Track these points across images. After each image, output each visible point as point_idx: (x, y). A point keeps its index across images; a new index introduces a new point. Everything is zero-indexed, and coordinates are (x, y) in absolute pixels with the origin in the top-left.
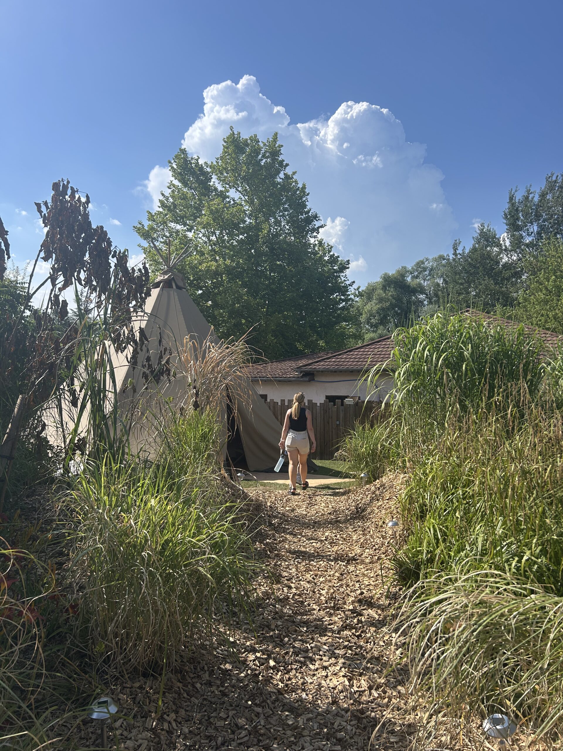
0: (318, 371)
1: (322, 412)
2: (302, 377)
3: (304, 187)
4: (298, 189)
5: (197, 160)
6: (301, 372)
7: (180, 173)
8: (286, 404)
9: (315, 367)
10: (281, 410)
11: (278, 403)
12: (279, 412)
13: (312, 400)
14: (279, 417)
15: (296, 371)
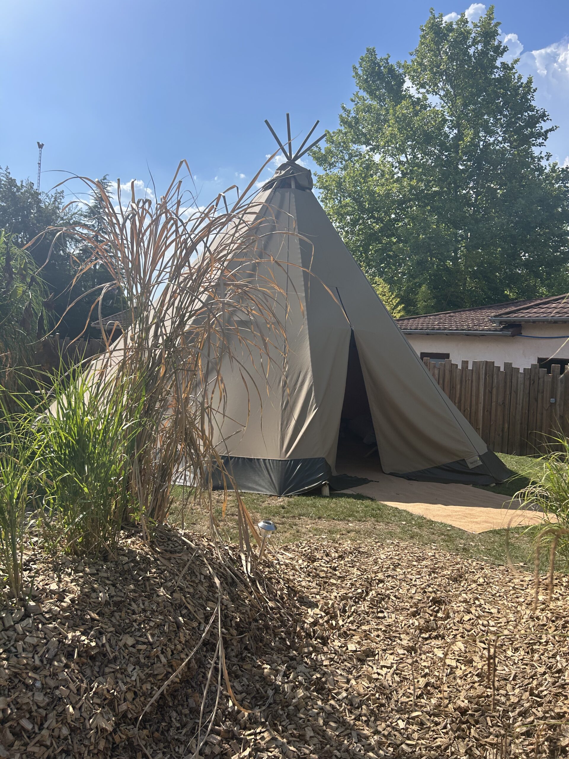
0: (527, 322)
1: (527, 383)
2: (501, 330)
3: (530, 82)
4: (521, 86)
5: (387, 59)
6: (501, 323)
7: (366, 81)
8: (470, 367)
9: (523, 315)
10: (462, 377)
11: (457, 365)
12: (458, 379)
13: (511, 364)
14: (458, 387)
15: (494, 322)
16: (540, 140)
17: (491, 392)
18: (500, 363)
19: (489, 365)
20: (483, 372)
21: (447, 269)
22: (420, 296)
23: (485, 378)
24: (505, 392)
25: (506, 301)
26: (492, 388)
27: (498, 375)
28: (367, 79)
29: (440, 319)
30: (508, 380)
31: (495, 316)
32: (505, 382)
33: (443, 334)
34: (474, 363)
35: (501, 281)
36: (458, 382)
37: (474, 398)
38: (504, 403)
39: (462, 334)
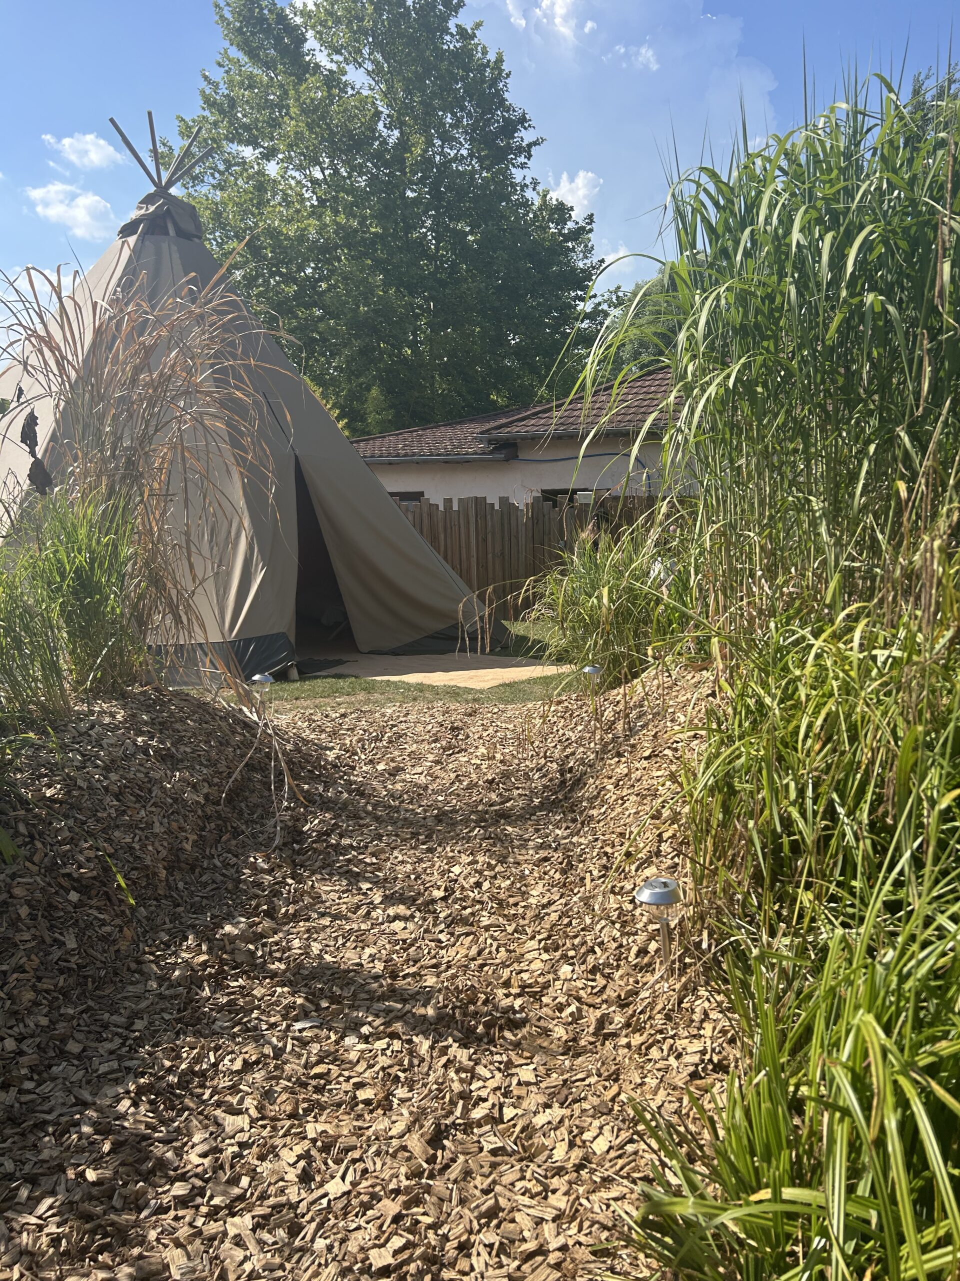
0: (524, 438)
1: (530, 523)
2: (491, 452)
3: (500, 60)
4: (487, 65)
6: (490, 442)
7: (239, 30)
8: (455, 507)
9: (518, 429)
10: (445, 522)
11: (437, 506)
12: (441, 525)
13: (507, 498)
14: (442, 536)
15: (481, 442)
16: (522, 159)
17: (485, 540)
18: (493, 499)
19: (480, 502)
20: (472, 513)
21: (405, 360)
22: (369, 406)
23: (477, 521)
24: (503, 538)
25: (493, 411)
26: (486, 534)
27: (492, 515)
28: (241, 28)
29: (405, 439)
30: (506, 521)
31: (482, 433)
32: (502, 525)
33: (412, 462)
34: (460, 500)
35: (484, 379)
36: (441, 529)
37: (464, 551)
38: (502, 554)
39: (438, 461)
